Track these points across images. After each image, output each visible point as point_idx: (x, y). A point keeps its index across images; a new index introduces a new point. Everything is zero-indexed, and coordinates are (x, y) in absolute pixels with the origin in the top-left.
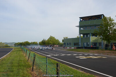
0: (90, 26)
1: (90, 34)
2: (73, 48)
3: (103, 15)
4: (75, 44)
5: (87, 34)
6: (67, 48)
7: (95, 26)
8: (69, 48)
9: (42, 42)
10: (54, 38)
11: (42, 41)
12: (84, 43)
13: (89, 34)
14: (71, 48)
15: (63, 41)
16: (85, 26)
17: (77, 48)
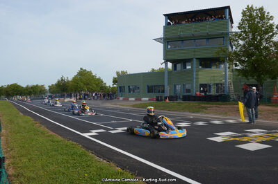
0: (194, 38)
1: (195, 60)
2: (147, 99)
3: (229, 7)
4: (150, 90)
5: (185, 62)
6: (130, 99)
7: (209, 38)
8: (133, 99)
9: (56, 85)
10: (90, 73)
11: (58, 82)
12: (175, 86)
13: (189, 60)
14: (140, 100)
15: (115, 81)
16: (180, 37)
17: (157, 100)
